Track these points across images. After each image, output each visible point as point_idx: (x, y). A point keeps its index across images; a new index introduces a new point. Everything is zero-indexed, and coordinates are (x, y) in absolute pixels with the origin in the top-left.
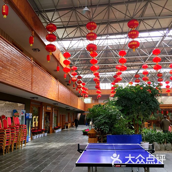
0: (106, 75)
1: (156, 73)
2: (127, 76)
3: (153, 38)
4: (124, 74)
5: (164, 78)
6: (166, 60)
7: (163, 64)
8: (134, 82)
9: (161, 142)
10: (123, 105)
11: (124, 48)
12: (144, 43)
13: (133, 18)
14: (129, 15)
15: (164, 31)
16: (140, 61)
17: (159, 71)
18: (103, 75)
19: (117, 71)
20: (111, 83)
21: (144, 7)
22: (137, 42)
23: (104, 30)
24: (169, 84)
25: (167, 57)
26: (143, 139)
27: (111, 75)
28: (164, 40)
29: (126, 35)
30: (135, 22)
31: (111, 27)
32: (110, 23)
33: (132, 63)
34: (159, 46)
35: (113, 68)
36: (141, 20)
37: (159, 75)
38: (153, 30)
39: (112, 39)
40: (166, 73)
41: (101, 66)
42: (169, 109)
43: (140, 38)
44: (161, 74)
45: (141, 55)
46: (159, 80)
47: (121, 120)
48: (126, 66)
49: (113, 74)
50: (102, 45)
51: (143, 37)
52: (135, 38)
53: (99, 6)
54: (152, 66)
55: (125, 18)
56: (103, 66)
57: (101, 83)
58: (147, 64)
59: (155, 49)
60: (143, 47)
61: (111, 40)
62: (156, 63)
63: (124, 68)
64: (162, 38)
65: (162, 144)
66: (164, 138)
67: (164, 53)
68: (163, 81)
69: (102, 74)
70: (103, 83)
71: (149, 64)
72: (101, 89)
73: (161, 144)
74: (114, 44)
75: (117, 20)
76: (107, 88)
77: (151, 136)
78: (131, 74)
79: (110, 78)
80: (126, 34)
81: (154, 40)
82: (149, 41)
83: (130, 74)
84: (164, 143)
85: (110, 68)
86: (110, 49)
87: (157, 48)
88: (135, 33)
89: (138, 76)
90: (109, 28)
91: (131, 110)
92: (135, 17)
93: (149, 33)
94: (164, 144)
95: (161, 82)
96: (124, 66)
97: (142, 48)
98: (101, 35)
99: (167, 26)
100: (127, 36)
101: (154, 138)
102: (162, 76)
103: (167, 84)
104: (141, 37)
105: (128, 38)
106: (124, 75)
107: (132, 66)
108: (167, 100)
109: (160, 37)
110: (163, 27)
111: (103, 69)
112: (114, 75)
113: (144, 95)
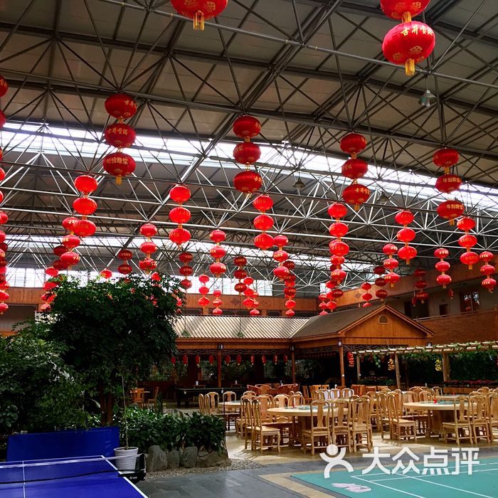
0: (31, 243)
1: (177, 252)
2: (96, 253)
3: (173, 156)
4: (88, 246)
5: (196, 267)
6: (203, 220)
7: (197, 228)
8: (116, 271)
9: (172, 444)
10: (73, 339)
11: (90, 169)
12: (151, 165)
13: (121, 88)
14: (112, 80)
15: (203, 143)
16: (137, 213)
17: (184, 245)
18: (20, 242)
19: (64, 235)
20: (43, 270)
21: (156, 67)
22: (130, 158)
23: (32, 107)
24: (208, 285)
25: (206, 211)
26: (124, 440)
27: (46, 246)
28: (201, 165)
29: (100, 135)
30: (127, 102)
31: (57, 101)
32: (54, 90)
33: (115, 215)
34: (187, 180)
35: (55, 223)
36: (144, 101)
37: (185, 257)
38: (174, 133)
39: (57, 137)
40: (203, 253)
41: (16, 215)
42: (202, 350)
43: (138, 148)
44: (189, 254)
45: (140, 198)
46: (183, 273)
47: (61, 386)
48: (92, 223)
49: (52, 243)
50: (23, 150)
51: (149, 149)
52: (124, 146)
53: (21, 32)
54: (167, 230)
55: (100, 84)
56: (22, 216)
57: (11, 266)
58: (155, 224)
59: (177, 185)
60: (146, 175)
61: (54, 139)
62: (177, 224)
63: (87, 227)
64: (196, 159)
65: (174, 451)
66: (180, 433)
67: (200, 201)
68: (194, 274)
69: (18, 238)
70: (18, 267)
71: (160, 224)
72: (8, 287)
73: (170, 450)
74: (61, 153)
75: (76, 85)
76: (29, 285)
77: (146, 430)
78: (110, 246)
79: (43, 254)
80: (100, 131)
81: (175, 162)
82: (162, 161)
83: (107, 247)
84: (178, 446)
85: (46, 224)
86: (49, 165)
87: (181, 184)
88: (125, 132)
89: (127, 254)
90: (51, 103)
91: (97, 355)
92: (127, 89)
93: (165, 140)
94: (178, 450)
95: (189, 278)
96: (89, 223)
97: (144, 176)
98: (23, 120)
99: (210, 131)
100: (103, 138)
101: (153, 435)
102: (191, 259)
103: (203, 284)
104: (142, 148)
105: (105, 143)
106: (86, 247)
107: (112, 225)
108: (199, 327)
109: (192, 158)
110: (200, 130)
111: (22, 222)
112: (55, 246)
113: (136, 311)
